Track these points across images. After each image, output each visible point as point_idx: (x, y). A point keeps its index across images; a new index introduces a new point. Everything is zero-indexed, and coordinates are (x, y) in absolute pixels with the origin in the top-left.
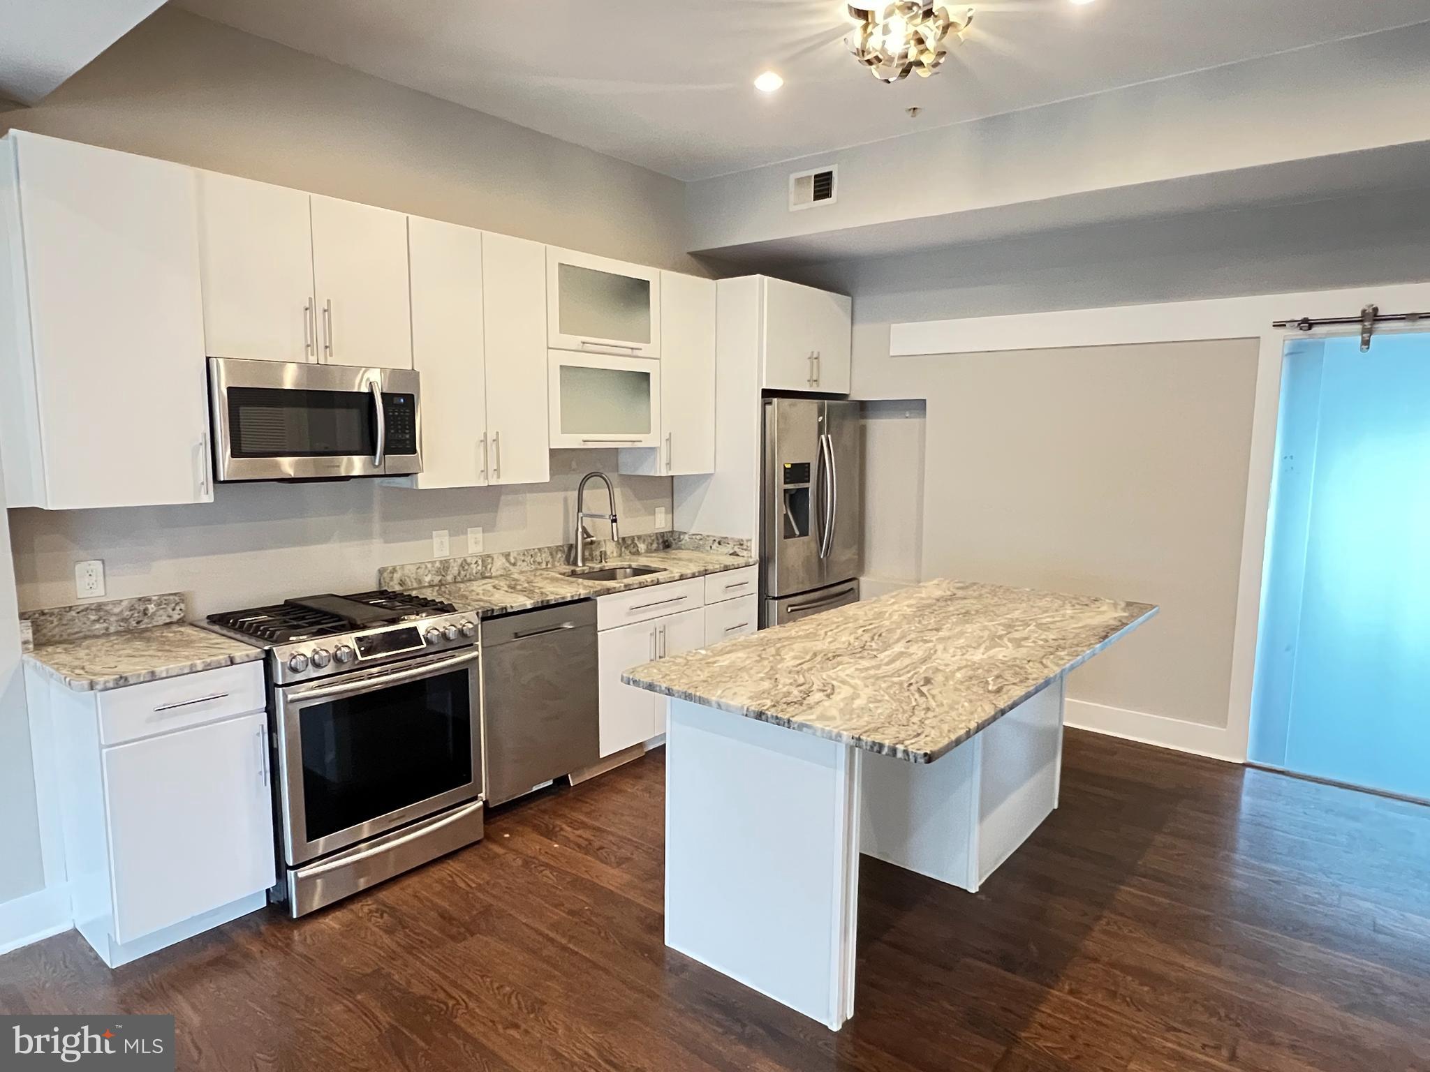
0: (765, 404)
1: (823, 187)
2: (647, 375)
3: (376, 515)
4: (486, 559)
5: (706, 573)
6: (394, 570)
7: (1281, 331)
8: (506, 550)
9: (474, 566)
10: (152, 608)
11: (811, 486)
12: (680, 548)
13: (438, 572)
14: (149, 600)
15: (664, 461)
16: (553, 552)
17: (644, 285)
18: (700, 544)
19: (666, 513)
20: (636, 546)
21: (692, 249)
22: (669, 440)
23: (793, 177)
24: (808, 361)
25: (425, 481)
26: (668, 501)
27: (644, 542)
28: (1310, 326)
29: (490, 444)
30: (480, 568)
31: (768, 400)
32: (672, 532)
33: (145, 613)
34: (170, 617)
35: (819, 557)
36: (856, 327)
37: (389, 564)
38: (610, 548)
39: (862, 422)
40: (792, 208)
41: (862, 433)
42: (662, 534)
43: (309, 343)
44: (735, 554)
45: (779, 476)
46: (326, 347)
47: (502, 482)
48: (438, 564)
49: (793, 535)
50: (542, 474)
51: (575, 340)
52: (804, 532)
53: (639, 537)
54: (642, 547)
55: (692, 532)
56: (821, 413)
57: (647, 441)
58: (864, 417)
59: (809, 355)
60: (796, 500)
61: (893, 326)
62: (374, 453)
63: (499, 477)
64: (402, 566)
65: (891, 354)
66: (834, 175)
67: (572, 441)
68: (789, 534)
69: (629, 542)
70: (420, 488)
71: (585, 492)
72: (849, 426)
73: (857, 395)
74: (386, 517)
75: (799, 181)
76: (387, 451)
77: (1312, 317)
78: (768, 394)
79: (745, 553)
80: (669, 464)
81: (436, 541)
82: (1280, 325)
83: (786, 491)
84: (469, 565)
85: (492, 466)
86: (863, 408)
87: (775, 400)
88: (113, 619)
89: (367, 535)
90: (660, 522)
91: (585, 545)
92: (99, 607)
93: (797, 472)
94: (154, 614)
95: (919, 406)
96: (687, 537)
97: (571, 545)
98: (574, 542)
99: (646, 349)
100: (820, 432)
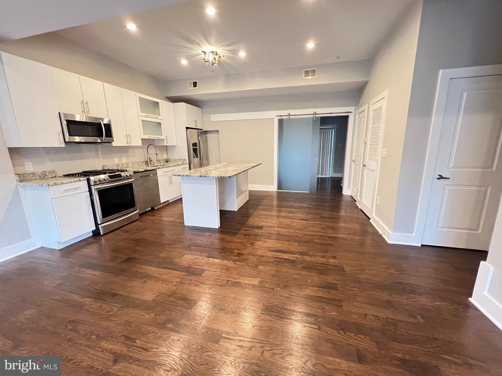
0: (187, 130)
1: (195, 84)
2: (161, 123)
3: (100, 153)
4: (127, 164)
5: (178, 165)
6: (106, 166)
7: (277, 117)
8: (132, 162)
9: (125, 165)
10: (47, 174)
11: (198, 147)
12: (170, 162)
13: (117, 166)
14: (46, 172)
15: (166, 142)
16: (142, 163)
17: (158, 103)
18: (175, 161)
19: (166, 154)
20: (160, 162)
21: (166, 96)
22: (167, 137)
23: (188, 82)
24: (194, 122)
25: (114, 144)
26: (166, 152)
27: (162, 161)
28: (281, 116)
29: (128, 136)
30: (126, 166)
31: (187, 129)
32: (168, 159)
33: (45, 175)
34: (52, 176)
35: (200, 162)
36: (203, 115)
37: (105, 165)
38: (155, 162)
39: (206, 135)
40: (189, 89)
41: (206, 137)
42: (166, 159)
43: (83, 111)
44: (183, 162)
45: (191, 145)
46: (87, 112)
47: (131, 145)
48: (116, 165)
49: (195, 158)
50: (140, 144)
51: (144, 114)
52: (197, 157)
53: (161, 160)
54: (162, 162)
55: (173, 158)
56: (198, 132)
57: (162, 137)
58: (206, 134)
59: (194, 120)
60: (195, 150)
61: (211, 115)
62: (103, 137)
63: (131, 144)
64: (108, 165)
65: (211, 121)
66: (197, 83)
67: (146, 137)
68: (194, 157)
69: (159, 161)
70: (113, 146)
71: (149, 150)
72: (204, 136)
73: (205, 129)
74: (102, 154)
75: (190, 83)
76: (106, 136)
77: (281, 115)
78: (187, 128)
79: (185, 162)
80: (167, 143)
81: (115, 160)
82: (277, 116)
83: (193, 148)
84: (124, 165)
85: (129, 141)
86: (206, 132)
87: (189, 129)
88: (37, 176)
89: (98, 157)
90: (165, 157)
91: (150, 161)
92: (33, 173)
93: (195, 145)
94: (48, 175)
95: (217, 131)
96: (171, 160)
97: (146, 161)
98: (147, 160)
99: (160, 117)
100: (198, 137)
